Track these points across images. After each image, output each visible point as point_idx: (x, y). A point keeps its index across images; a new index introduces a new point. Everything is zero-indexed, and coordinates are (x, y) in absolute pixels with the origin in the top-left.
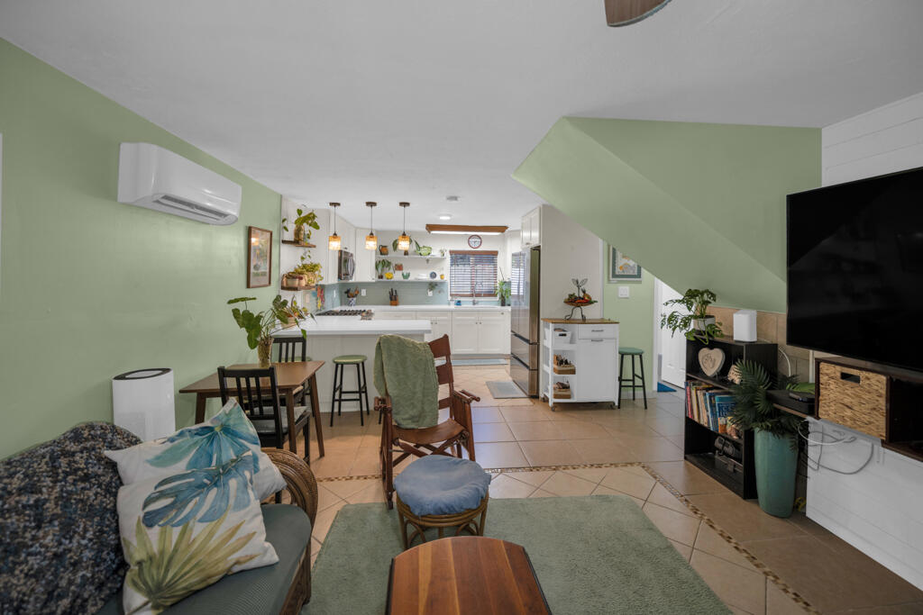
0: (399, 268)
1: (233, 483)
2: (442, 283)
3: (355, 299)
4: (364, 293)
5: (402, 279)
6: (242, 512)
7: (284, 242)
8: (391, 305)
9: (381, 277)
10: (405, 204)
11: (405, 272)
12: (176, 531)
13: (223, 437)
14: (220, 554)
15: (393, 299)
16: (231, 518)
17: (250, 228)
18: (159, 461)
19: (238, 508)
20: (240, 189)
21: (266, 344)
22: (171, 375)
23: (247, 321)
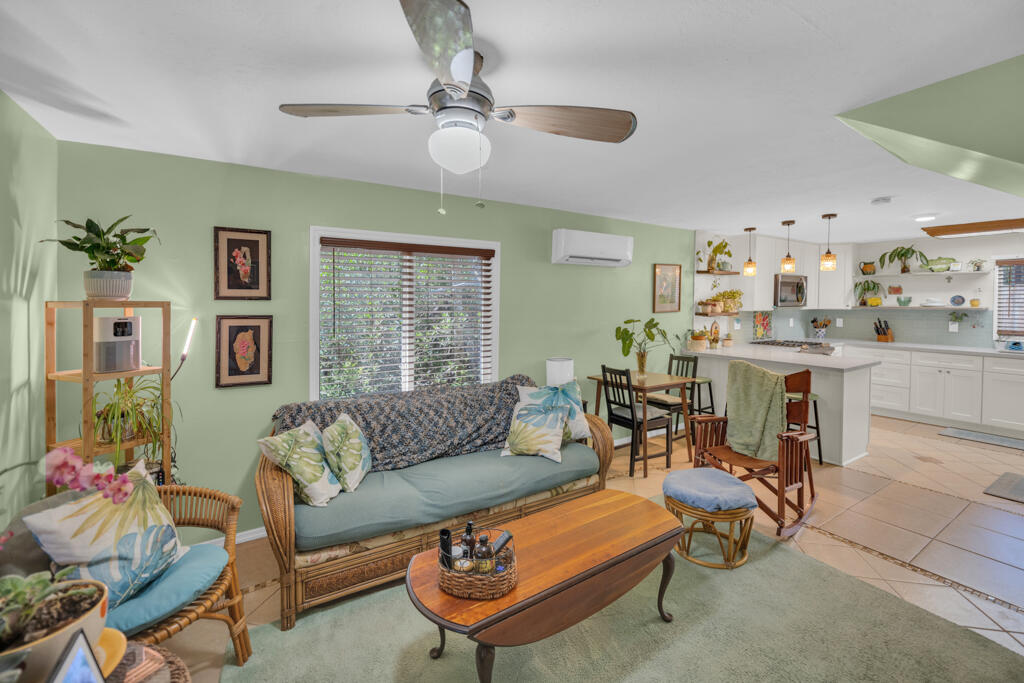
0: (897, 290)
1: (551, 416)
2: (982, 312)
3: (823, 330)
4: (839, 323)
5: (896, 304)
6: (550, 430)
7: (698, 272)
8: (879, 340)
9: (864, 303)
10: (829, 216)
11: (903, 297)
12: (524, 424)
13: (560, 394)
14: (534, 442)
15: (882, 332)
16: (544, 430)
17: (655, 265)
18: (532, 396)
19: (549, 427)
20: (630, 240)
21: (642, 356)
22: (572, 362)
23: (624, 336)
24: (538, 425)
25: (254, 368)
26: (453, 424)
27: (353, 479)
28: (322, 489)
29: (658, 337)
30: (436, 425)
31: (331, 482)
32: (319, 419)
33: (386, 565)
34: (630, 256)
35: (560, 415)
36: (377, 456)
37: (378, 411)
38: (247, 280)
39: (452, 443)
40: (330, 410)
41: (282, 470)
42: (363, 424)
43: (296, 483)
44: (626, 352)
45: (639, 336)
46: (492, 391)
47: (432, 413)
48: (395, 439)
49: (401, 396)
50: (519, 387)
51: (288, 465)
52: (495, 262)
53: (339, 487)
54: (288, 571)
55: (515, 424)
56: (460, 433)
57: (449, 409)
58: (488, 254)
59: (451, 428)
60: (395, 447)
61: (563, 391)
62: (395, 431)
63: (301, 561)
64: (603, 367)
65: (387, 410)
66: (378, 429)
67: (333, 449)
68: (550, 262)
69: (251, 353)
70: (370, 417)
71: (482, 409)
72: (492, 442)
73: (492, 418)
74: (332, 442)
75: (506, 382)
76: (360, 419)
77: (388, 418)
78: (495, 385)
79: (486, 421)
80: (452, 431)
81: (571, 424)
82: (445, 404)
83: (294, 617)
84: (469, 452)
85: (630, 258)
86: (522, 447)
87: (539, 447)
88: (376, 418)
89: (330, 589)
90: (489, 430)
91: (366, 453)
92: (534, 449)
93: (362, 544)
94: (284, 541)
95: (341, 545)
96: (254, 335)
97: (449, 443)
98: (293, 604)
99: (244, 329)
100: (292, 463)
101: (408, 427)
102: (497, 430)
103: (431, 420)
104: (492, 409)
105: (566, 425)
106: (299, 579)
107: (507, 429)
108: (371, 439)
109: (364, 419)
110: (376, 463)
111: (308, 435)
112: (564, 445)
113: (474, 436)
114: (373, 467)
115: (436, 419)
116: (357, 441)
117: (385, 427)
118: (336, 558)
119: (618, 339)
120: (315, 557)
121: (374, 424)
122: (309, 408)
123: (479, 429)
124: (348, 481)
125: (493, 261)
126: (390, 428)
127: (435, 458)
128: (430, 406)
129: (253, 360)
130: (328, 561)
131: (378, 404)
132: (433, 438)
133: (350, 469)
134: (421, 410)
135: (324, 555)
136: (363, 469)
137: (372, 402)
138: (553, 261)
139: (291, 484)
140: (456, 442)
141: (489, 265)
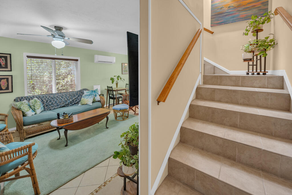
1: (91, 96)
12: (84, 98)
17: (122, 63)
18: (87, 93)
19: (90, 98)
20: (115, 58)
21: (117, 84)
22: (100, 86)
23: (112, 79)
24: (87, 98)
25: (7, 88)
26: (66, 99)
27: (38, 111)
28: (30, 113)
29: (120, 80)
30: (61, 100)
31: (32, 112)
32: (28, 100)
33: (47, 128)
34: (115, 61)
35: (93, 96)
36: (45, 107)
37: (45, 97)
38: (4, 66)
39: (66, 104)
40: (31, 97)
41: (19, 109)
42: (41, 100)
43: (23, 112)
44: (113, 83)
45: (116, 79)
46: (77, 92)
47: (60, 97)
48: (50, 103)
49: (52, 94)
50: (84, 91)
51: (20, 108)
52: (79, 62)
53: (34, 113)
54: (22, 130)
55: (82, 98)
56: (68, 101)
57: (65, 96)
58: (77, 60)
59: (66, 100)
60: (50, 105)
61: (94, 91)
62: (50, 101)
63: (25, 127)
64: (107, 86)
65: (48, 97)
66: (45, 101)
67: (32, 105)
68: (94, 62)
69: (6, 85)
70: (43, 99)
71: (74, 96)
72: (77, 103)
73: (77, 98)
74: (32, 103)
75: (81, 90)
76: (40, 99)
77: (48, 99)
78: (78, 91)
79: (75, 99)
80: (66, 101)
81: (96, 98)
82: (64, 95)
83: (23, 139)
84: (71, 106)
85: (115, 62)
86: (83, 103)
87: (87, 102)
88: (45, 99)
89: (33, 133)
90: (76, 101)
91: (42, 106)
92: (86, 103)
93: (41, 123)
94: (20, 123)
95: (35, 123)
96: (7, 80)
97: (65, 104)
98: (23, 137)
99: (4, 79)
100: (21, 108)
101: (54, 101)
102: (78, 101)
103: (60, 99)
104: (77, 96)
105: (94, 98)
106: (25, 131)
107: (80, 100)
108: (43, 104)
109: (41, 99)
110: (45, 109)
111: (25, 103)
112: (93, 102)
113: (72, 102)
114: (44, 110)
115: (62, 98)
116: (39, 103)
117: (47, 101)
118: (34, 127)
119: (111, 80)
120: (29, 126)
121: (44, 100)
122: (25, 97)
123: (73, 100)
124: (37, 111)
125: (78, 62)
126: (49, 101)
127: (62, 107)
128: (60, 96)
129: (7, 86)
130: (32, 127)
131: (45, 96)
132: (60, 103)
133: (38, 109)
134: (57, 97)
135: (31, 126)
136: (41, 109)
137: (44, 96)
138: (95, 62)
139: (21, 112)
140: (67, 103)
141: (77, 63)
